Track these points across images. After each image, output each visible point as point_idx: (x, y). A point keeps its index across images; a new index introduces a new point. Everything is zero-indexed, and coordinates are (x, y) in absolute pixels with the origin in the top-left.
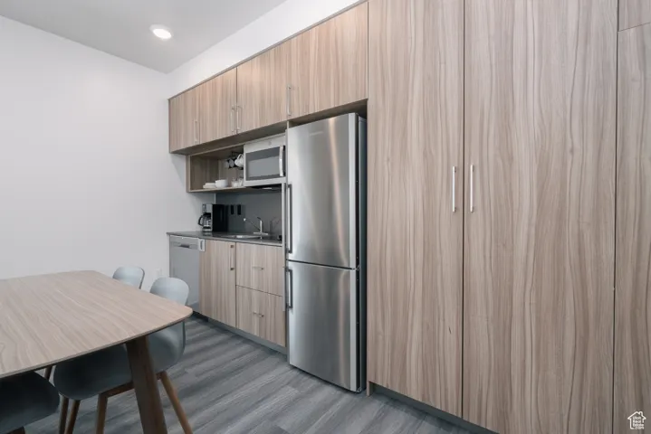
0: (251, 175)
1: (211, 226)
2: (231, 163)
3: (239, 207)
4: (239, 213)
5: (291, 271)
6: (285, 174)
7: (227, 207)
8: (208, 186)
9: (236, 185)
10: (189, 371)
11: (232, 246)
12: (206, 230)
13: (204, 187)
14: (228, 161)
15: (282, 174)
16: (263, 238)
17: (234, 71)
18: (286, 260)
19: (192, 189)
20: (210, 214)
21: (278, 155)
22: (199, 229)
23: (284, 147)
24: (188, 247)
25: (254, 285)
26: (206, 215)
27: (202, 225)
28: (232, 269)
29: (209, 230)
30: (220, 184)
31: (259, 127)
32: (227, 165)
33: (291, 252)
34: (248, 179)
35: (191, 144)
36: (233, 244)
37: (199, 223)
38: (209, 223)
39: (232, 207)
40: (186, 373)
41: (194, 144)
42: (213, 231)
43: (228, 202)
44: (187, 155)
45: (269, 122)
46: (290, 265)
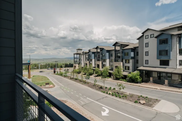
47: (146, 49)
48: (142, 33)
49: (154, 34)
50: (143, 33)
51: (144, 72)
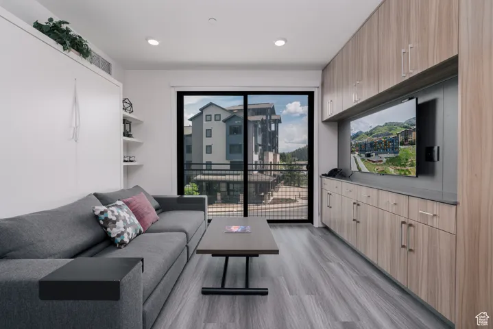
47: (206, 142)
48: (200, 110)
49: (220, 115)
50: (202, 110)
51: (204, 184)
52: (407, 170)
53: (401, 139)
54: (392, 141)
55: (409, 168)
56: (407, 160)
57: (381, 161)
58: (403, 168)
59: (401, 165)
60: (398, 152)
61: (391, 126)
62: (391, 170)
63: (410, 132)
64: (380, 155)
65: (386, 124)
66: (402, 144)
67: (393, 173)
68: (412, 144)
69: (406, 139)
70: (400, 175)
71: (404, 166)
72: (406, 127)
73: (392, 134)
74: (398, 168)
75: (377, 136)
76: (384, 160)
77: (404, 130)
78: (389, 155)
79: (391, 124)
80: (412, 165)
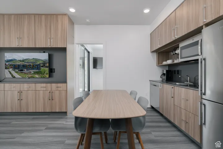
0: (183, 56)
1: (165, 78)
2: (174, 53)
3: (178, 71)
4: (178, 74)
5: (205, 105)
6: (201, 54)
7: (173, 71)
8: (165, 63)
9: (176, 62)
10: (153, 133)
11: (172, 88)
12: (164, 80)
13: (163, 63)
14: (173, 52)
15: (200, 54)
16: (190, 85)
17: (174, 13)
18: (202, 98)
19: (158, 64)
20: (165, 74)
21: (198, 44)
22: (161, 79)
23: (201, 39)
24: (156, 86)
25: (183, 107)
26: (164, 74)
27: (162, 78)
28: (172, 97)
29: (165, 80)
30: (169, 62)
31: (186, 33)
32: (172, 53)
33: (205, 94)
34: (181, 58)
35: (157, 48)
36: (173, 87)
37: (161, 77)
38: (165, 77)
39: (175, 71)
40: (151, 133)
41: (158, 48)
42: (166, 81)
43: (173, 69)
44: (157, 52)
45: (192, 29)
46: (204, 101)
52: (45, 76)
53: (41, 65)
54: (37, 65)
55: (46, 75)
56: (45, 72)
57: (31, 73)
58: (43, 75)
59: (42, 74)
60: (40, 70)
61: (37, 60)
62: (37, 76)
63: (46, 63)
64: (30, 71)
65: (34, 59)
66: (42, 67)
67: (38, 77)
68: (47, 67)
69: (44, 65)
70: (42, 78)
71: (44, 74)
72: (44, 61)
73: (37, 63)
74: (41, 75)
75: (28, 62)
76: (33, 72)
77: (43, 62)
78: (35, 71)
79: (36, 59)
80: (47, 74)
